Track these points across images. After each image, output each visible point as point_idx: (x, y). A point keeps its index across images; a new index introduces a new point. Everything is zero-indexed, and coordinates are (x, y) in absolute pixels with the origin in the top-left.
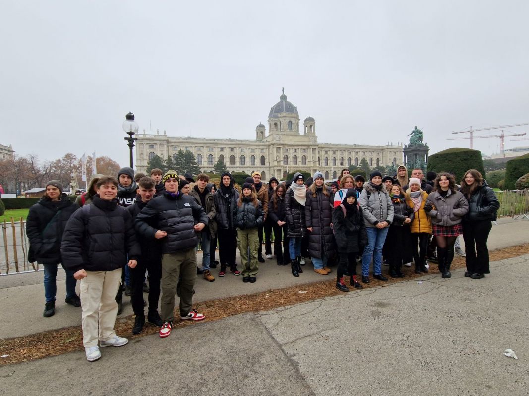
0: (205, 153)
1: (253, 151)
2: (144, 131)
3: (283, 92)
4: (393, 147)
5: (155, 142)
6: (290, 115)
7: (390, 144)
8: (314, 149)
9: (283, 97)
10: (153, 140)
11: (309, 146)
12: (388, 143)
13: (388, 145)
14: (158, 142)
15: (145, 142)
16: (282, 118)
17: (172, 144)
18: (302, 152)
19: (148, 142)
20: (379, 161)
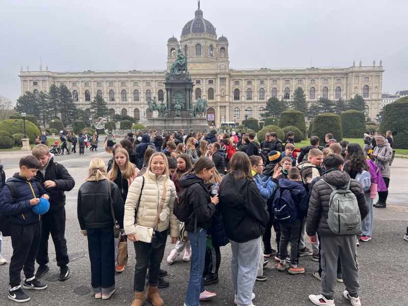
0: (93, 88)
1: (148, 84)
2: (28, 68)
3: (199, 6)
4: (363, 69)
5: (38, 78)
6: (198, 36)
7: (357, 65)
8: (223, 79)
9: (199, 13)
10: (35, 76)
11: (217, 74)
12: (354, 63)
13: (354, 67)
14: (41, 79)
15: (28, 79)
16: (189, 41)
17: (59, 80)
18: (208, 83)
19: (31, 78)
20: (340, 90)
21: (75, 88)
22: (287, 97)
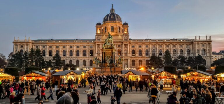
0: (54, 49)
1: (85, 47)
3: (112, 7)
4: (201, 40)
6: (112, 22)
9: (112, 10)
10: (22, 43)
11: (122, 42)
12: (196, 37)
14: (25, 44)
16: (107, 25)
17: (35, 44)
18: (117, 46)
19: (20, 44)
20: (190, 51)
21: (44, 49)
22: (161, 54)
